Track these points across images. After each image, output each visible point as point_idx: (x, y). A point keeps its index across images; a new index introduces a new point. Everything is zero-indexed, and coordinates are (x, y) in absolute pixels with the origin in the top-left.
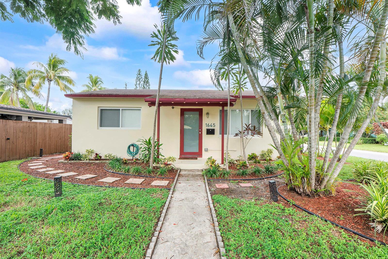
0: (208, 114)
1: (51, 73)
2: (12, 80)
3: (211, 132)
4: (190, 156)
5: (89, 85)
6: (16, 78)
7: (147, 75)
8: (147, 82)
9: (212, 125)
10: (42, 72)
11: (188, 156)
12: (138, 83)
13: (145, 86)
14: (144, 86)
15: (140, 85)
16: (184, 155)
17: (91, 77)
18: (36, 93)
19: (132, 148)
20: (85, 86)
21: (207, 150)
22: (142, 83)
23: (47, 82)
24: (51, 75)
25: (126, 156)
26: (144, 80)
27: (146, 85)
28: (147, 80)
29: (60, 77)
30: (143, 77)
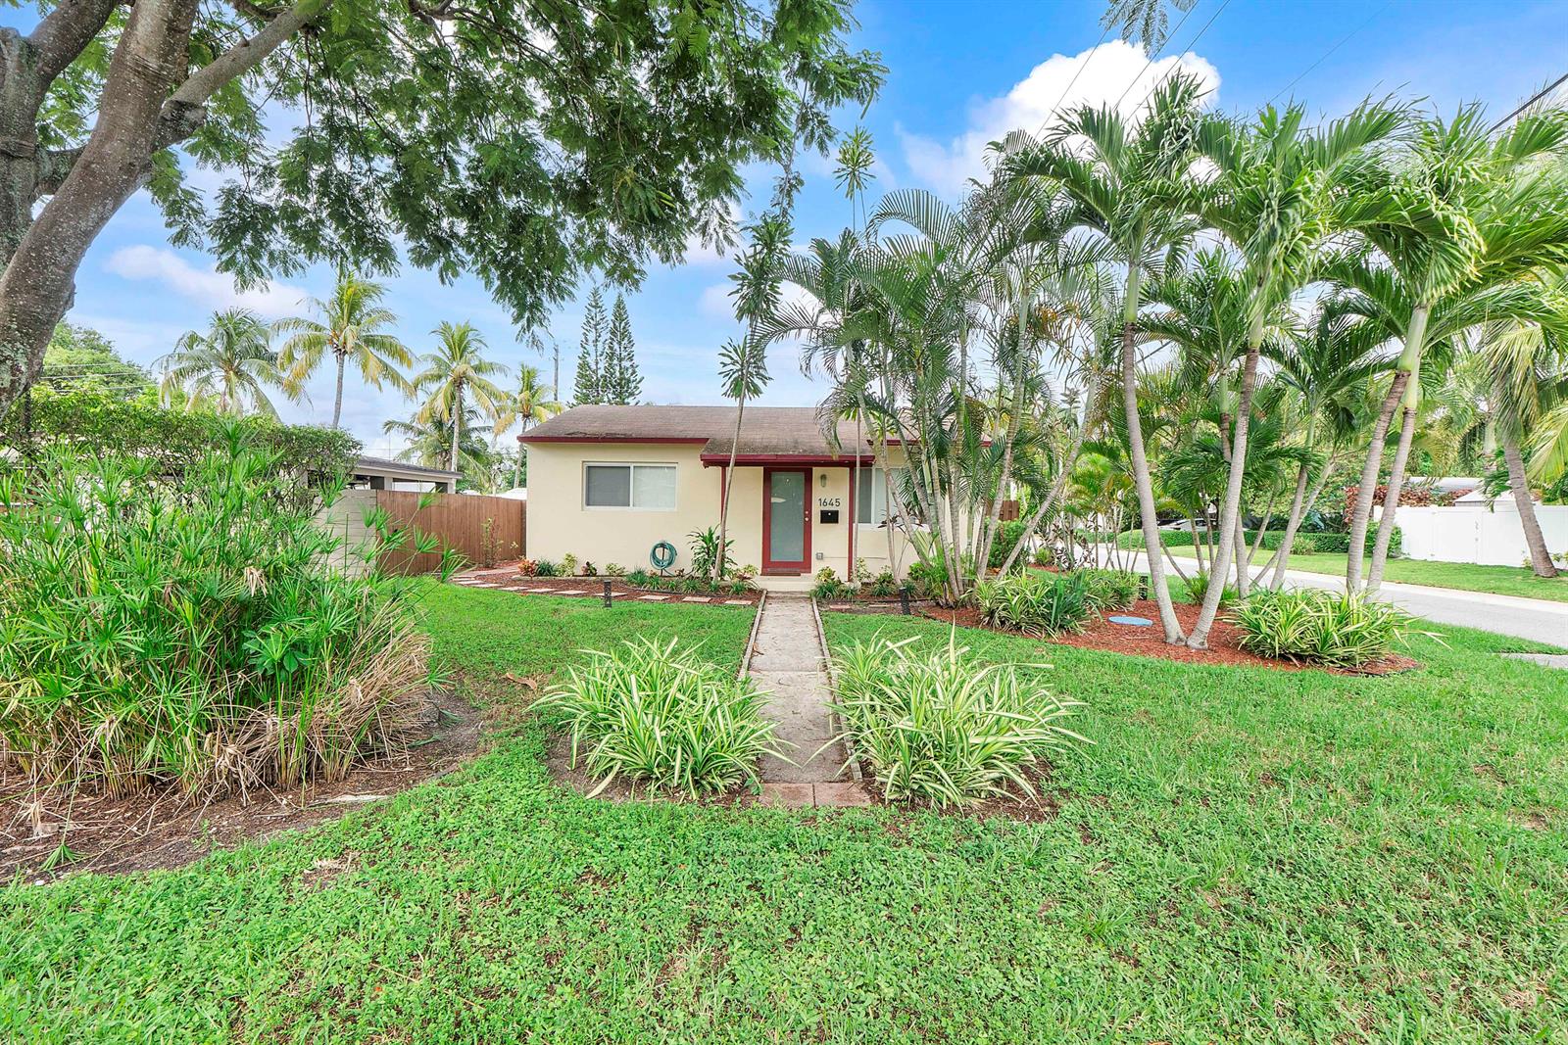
0: (823, 477)
1: (349, 333)
2: (219, 346)
3: (830, 517)
4: (785, 570)
5: (442, 356)
6: (229, 346)
7: (624, 308)
8: (625, 334)
9: (834, 501)
10: (317, 328)
11: (780, 570)
12: (592, 336)
13: (616, 346)
14: (611, 348)
15: (600, 344)
16: (771, 567)
17: (445, 330)
18: (292, 390)
19: (659, 552)
20: (429, 360)
21: (821, 557)
22: (606, 336)
23: (329, 357)
24: (345, 339)
25: (649, 568)
26: (612, 325)
27: (619, 343)
28: (623, 325)
29: (370, 341)
30: (610, 317)
